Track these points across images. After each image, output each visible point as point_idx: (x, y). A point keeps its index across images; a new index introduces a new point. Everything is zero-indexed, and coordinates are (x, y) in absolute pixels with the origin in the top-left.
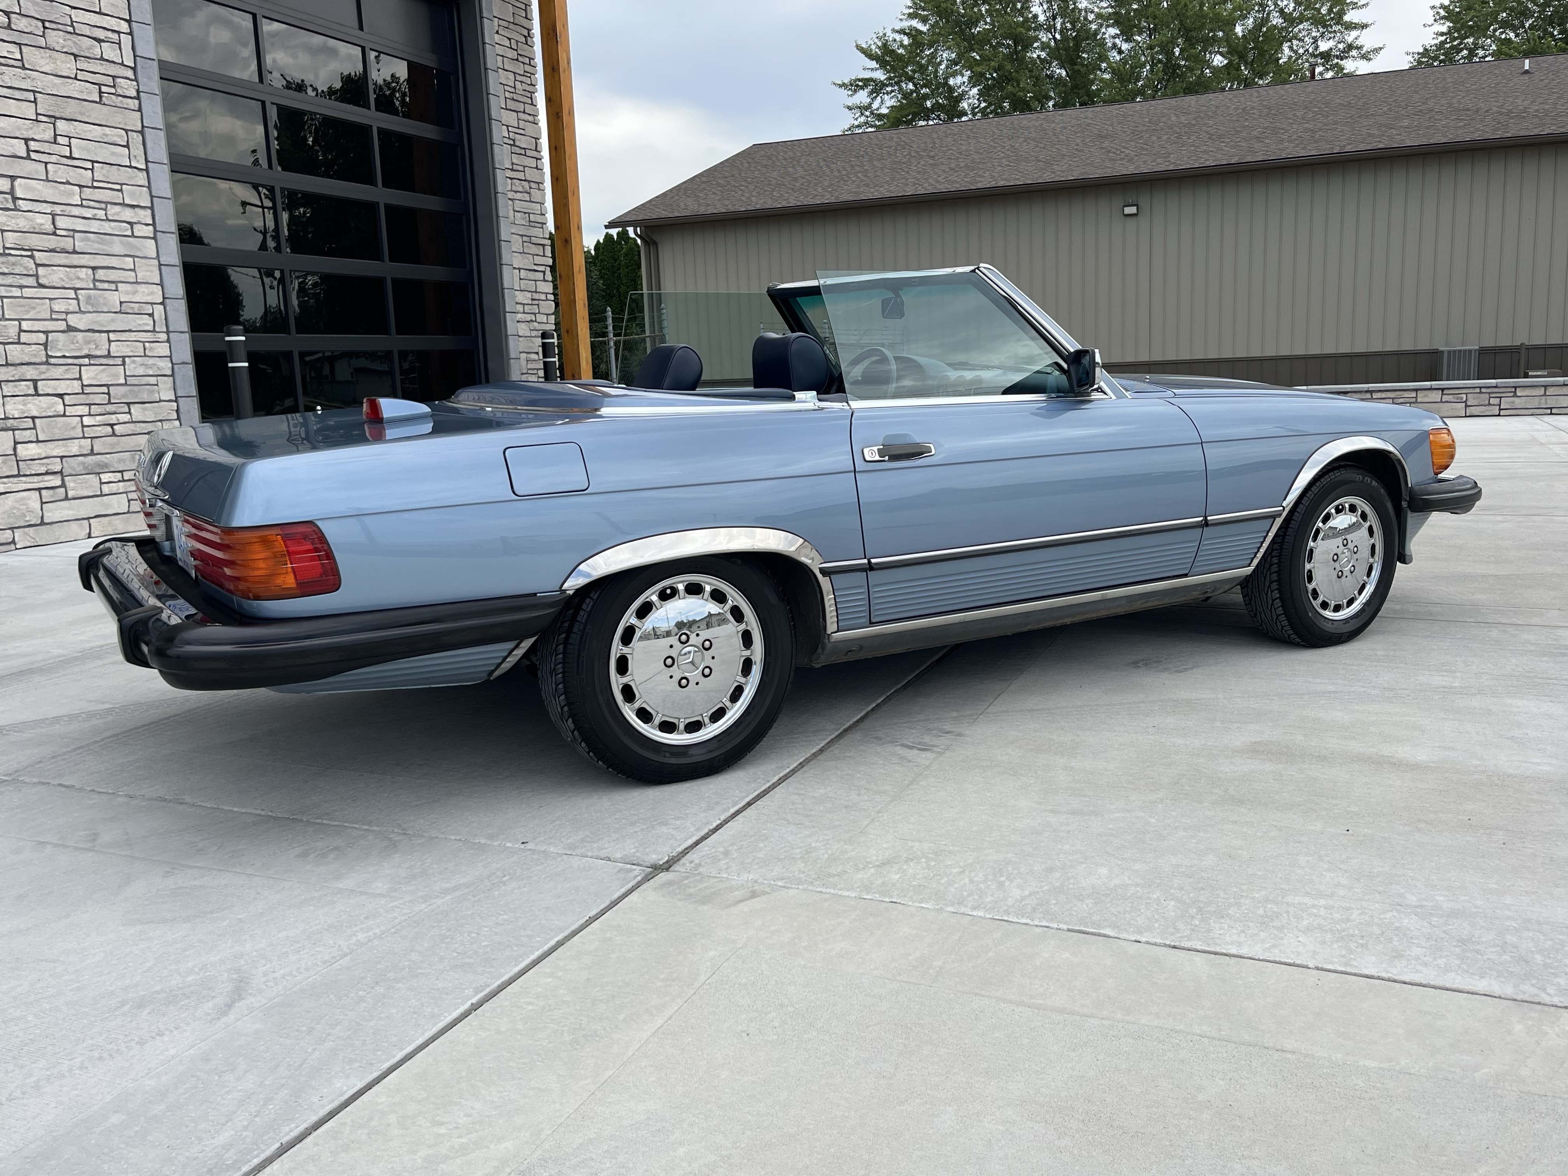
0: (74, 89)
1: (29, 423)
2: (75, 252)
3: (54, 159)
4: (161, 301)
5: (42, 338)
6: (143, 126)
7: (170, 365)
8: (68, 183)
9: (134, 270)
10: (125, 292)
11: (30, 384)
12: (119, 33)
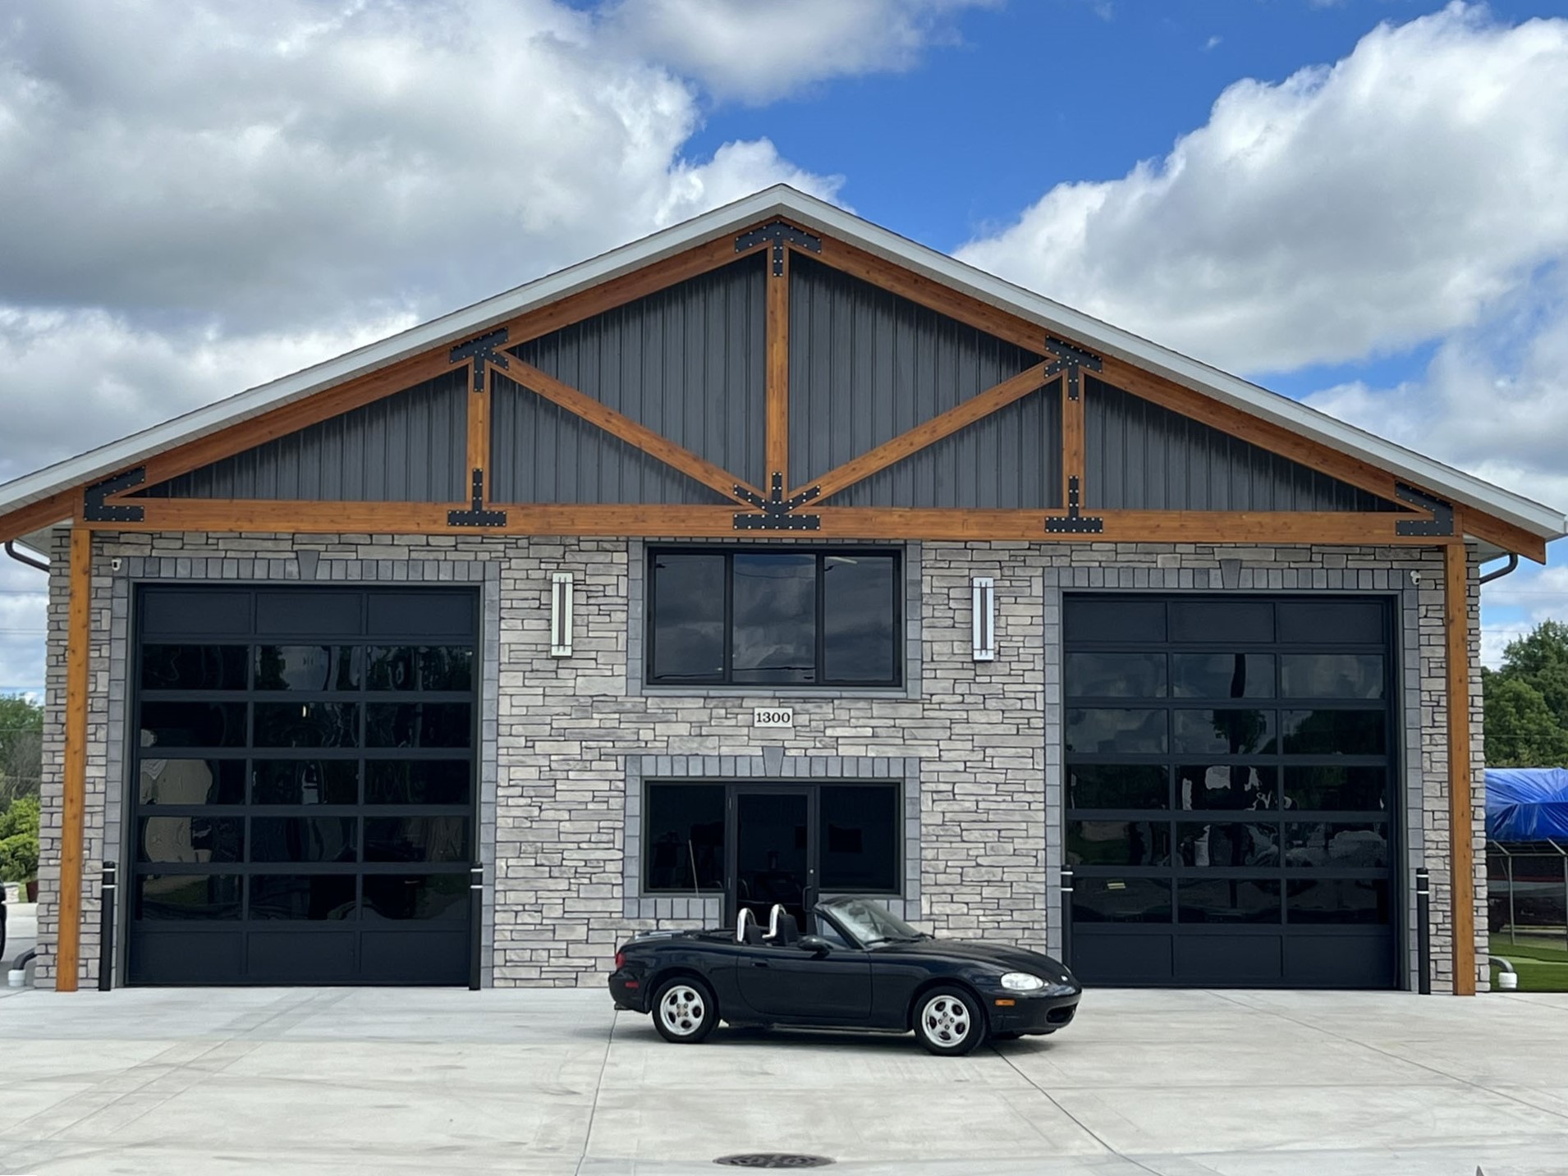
0: (1000, 729)
1: (945, 918)
2: (988, 821)
3: (980, 770)
4: (1043, 847)
5: (960, 870)
6: (1045, 744)
7: (1044, 887)
8: (988, 783)
9: (1027, 830)
10: (1019, 844)
11: (949, 897)
12: (1035, 692)
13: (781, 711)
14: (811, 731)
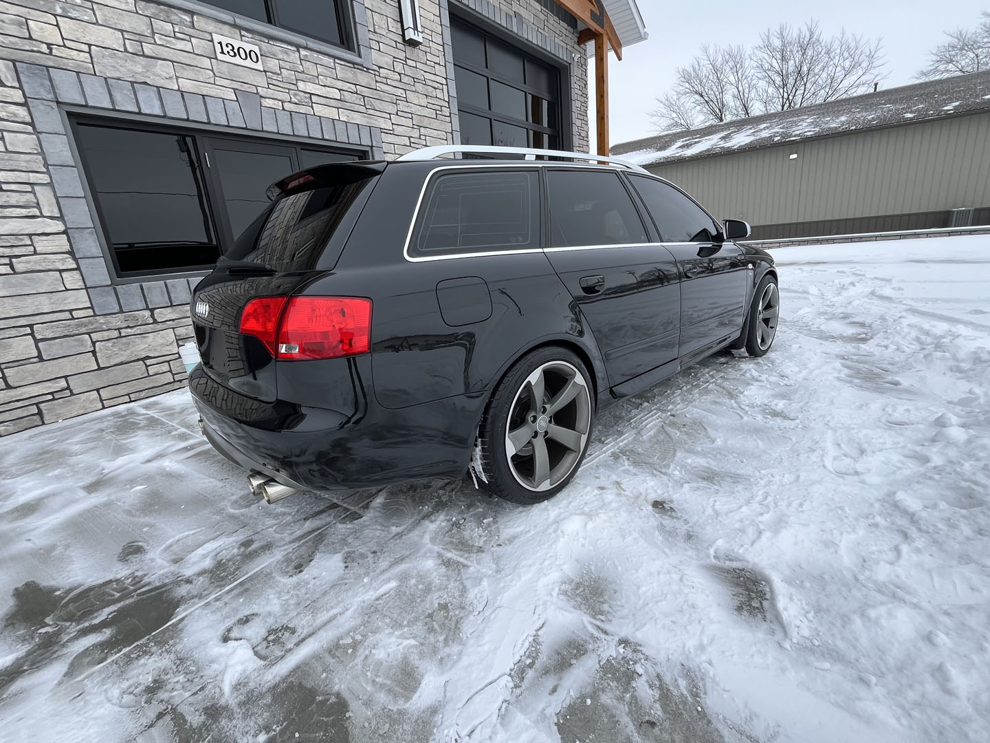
0: (426, 112)
6: (452, 131)
12: (442, 84)
13: (248, 47)
14: (282, 81)
